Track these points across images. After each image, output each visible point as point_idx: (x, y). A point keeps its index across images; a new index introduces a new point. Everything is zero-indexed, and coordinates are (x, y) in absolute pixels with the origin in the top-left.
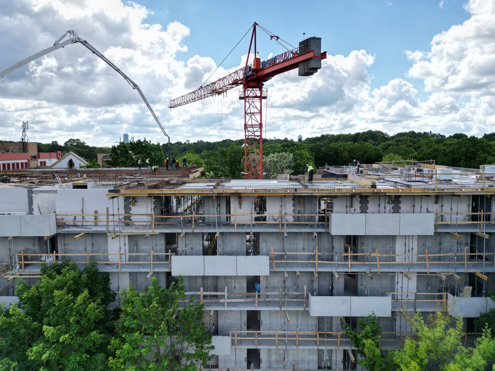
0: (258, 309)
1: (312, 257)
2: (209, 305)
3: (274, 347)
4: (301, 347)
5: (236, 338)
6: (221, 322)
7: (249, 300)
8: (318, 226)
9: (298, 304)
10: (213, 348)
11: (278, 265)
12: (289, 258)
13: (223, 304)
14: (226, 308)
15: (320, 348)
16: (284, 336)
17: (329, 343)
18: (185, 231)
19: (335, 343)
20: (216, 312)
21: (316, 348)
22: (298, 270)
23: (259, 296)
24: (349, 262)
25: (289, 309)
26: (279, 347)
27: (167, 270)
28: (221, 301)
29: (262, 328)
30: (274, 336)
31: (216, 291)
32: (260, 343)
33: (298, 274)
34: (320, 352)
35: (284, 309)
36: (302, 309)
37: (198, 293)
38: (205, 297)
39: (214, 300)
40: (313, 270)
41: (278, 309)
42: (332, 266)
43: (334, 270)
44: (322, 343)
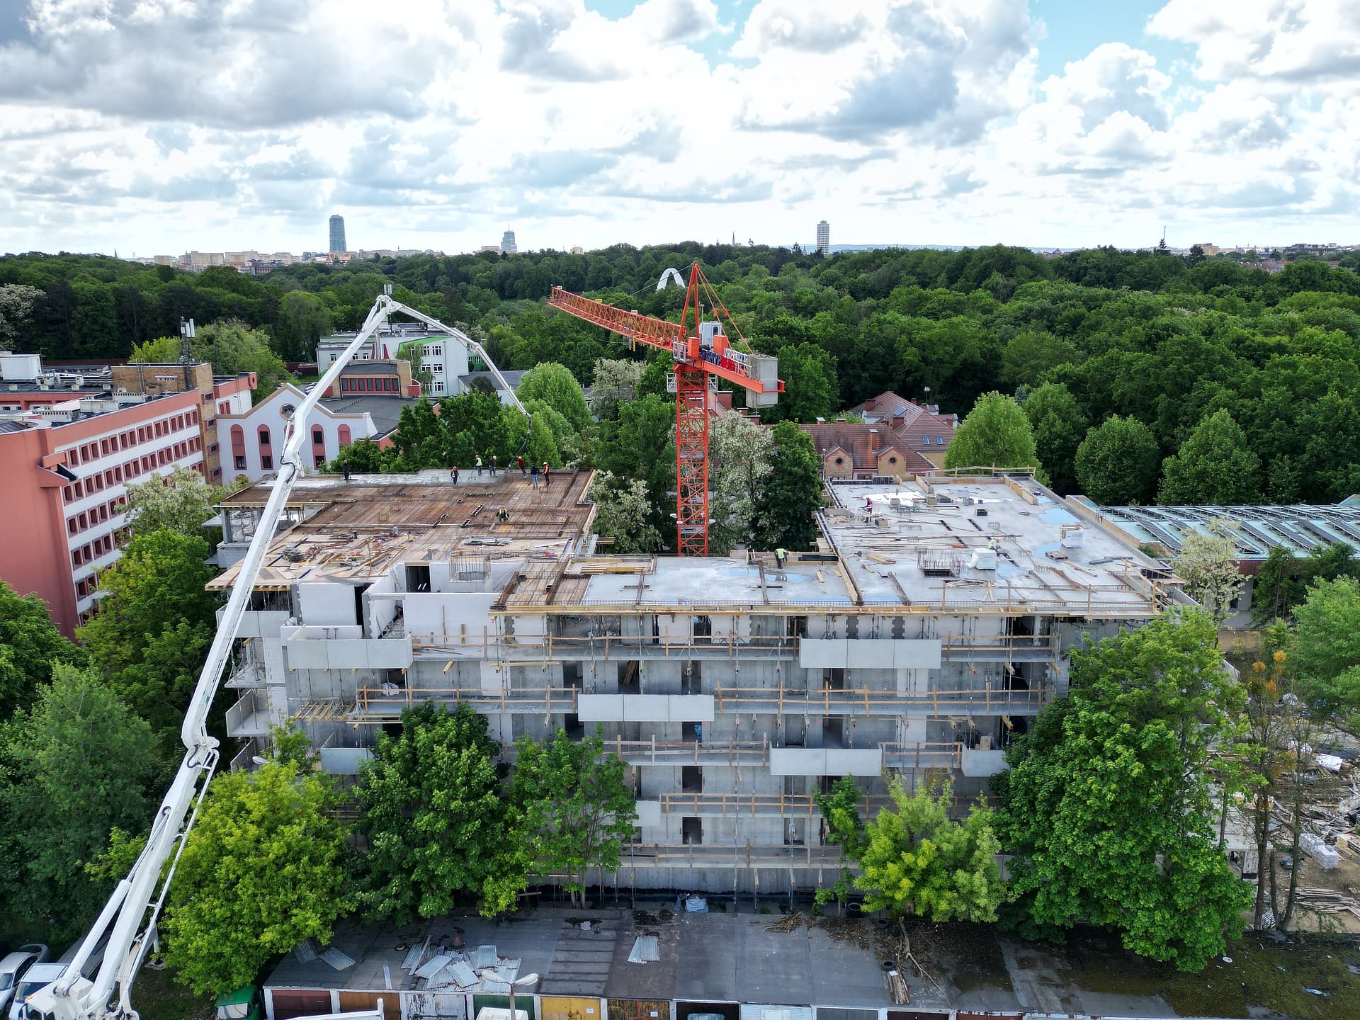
0: (699, 764)
1: (775, 695)
2: (632, 758)
3: (720, 815)
4: (758, 816)
5: (668, 803)
6: (645, 780)
7: (686, 752)
8: (783, 652)
9: (755, 757)
10: (637, 817)
11: (728, 706)
12: (742, 695)
13: (649, 758)
14: (654, 763)
15: (786, 816)
16: (735, 799)
17: (796, 810)
18: (596, 658)
19: (806, 810)
20: (639, 768)
21: (779, 816)
22: (755, 711)
23: (700, 747)
24: (827, 702)
25: (742, 764)
26: (729, 815)
27: (570, 711)
28: (647, 753)
29: (704, 788)
30: (720, 799)
31: (638, 739)
32: (702, 809)
33: (754, 718)
34: (786, 821)
35: (734, 764)
36: (761, 764)
37: (614, 743)
38: (624, 748)
39: (637, 753)
40: (775, 712)
41: (727, 764)
42: (802, 706)
43: (805, 713)
44: (787, 810)
